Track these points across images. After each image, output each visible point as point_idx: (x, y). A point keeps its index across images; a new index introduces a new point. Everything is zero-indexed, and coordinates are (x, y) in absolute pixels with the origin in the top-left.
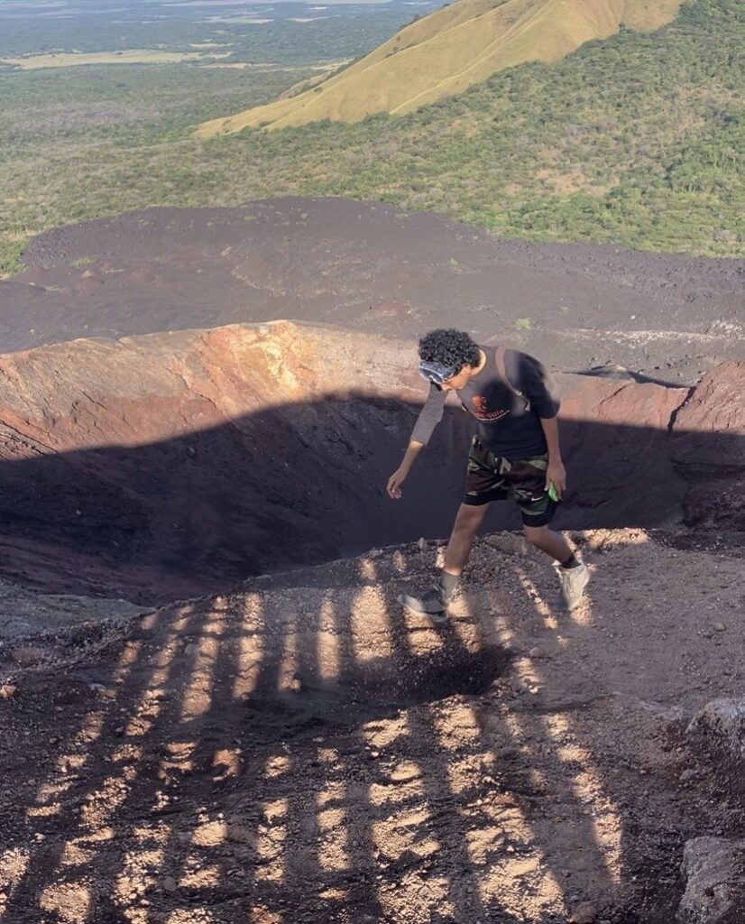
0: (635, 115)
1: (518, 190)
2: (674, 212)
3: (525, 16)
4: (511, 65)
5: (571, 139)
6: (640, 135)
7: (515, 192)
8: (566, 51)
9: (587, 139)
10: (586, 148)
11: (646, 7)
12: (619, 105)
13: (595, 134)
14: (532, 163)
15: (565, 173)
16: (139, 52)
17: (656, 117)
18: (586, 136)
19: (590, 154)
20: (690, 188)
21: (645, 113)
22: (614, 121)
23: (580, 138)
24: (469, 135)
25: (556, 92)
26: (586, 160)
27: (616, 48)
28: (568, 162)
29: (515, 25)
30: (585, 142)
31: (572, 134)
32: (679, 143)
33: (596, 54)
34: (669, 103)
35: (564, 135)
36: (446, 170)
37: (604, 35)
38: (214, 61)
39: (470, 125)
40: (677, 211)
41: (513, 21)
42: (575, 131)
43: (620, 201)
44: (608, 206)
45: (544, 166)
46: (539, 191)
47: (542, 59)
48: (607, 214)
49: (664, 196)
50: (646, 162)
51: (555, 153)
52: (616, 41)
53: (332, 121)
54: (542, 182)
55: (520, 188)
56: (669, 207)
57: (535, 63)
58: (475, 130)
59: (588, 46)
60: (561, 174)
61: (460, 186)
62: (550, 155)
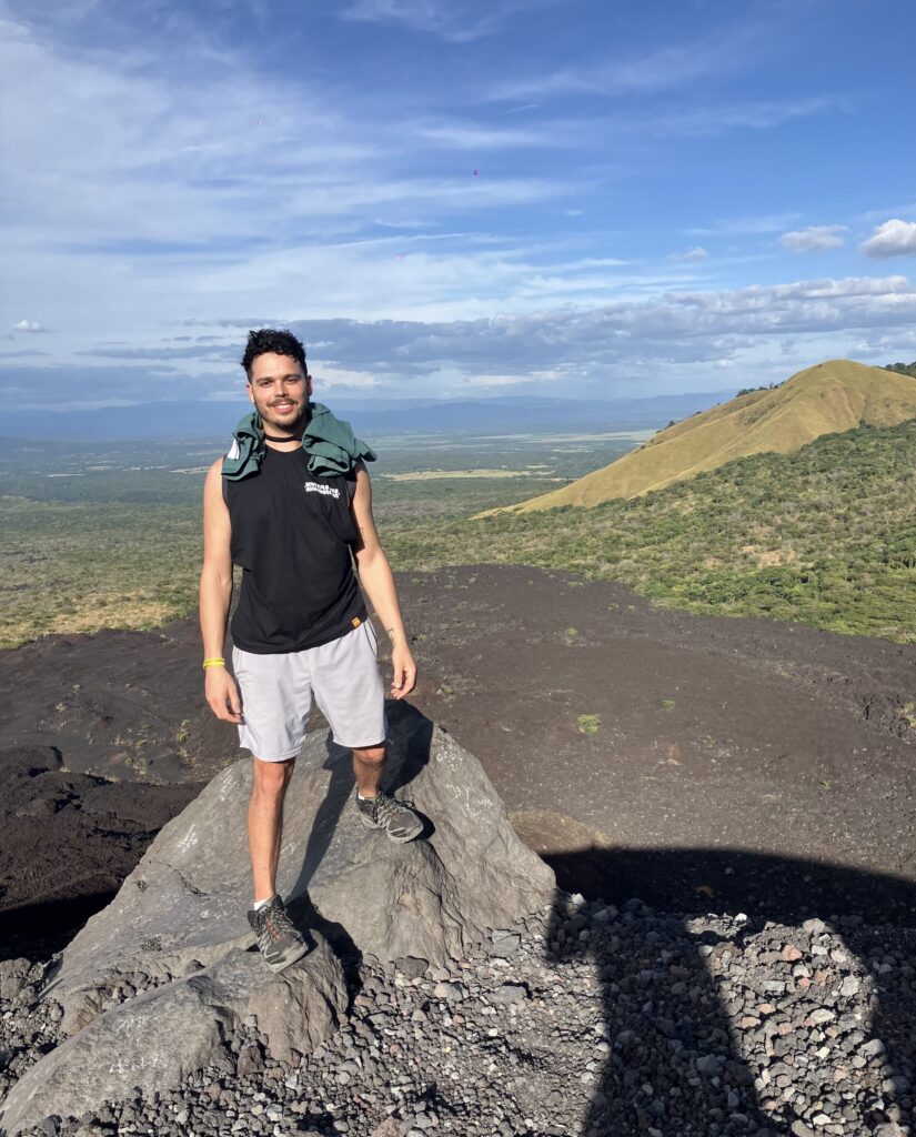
0: (862, 495)
1: (717, 564)
2: (883, 589)
3: (766, 416)
4: (746, 456)
5: (787, 517)
6: (865, 514)
7: (713, 566)
8: (801, 443)
9: (804, 517)
10: (802, 526)
11: (888, 406)
12: (846, 487)
13: (814, 512)
14: (739, 539)
15: (773, 549)
16: (485, 471)
17: (885, 497)
18: (803, 514)
19: (804, 531)
20: (911, 563)
21: (874, 493)
22: (839, 501)
23: (798, 515)
24: (684, 513)
25: (782, 476)
26: (800, 536)
27: (853, 440)
28: (780, 538)
29: (756, 424)
30: (802, 519)
31: (789, 512)
32: (908, 521)
33: (831, 445)
34: (901, 484)
35: (780, 513)
36: (647, 544)
37: (842, 429)
38: (539, 476)
39: (688, 507)
40: (887, 588)
41: (754, 421)
42: (792, 509)
43: (818, 574)
44: (805, 580)
45: (752, 542)
46: (738, 566)
47: (777, 451)
48: (798, 588)
49: (874, 572)
50: (865, 539)
51: (767, 529)
52: (853, 434)
53: (574, 506)
54: (745, 557)
55: (719, 563)
56: (878, 583)
57: (769, 454)
58: (691, 509)
59: (824, 438)
60: (769, 550)
61: (654, 559)
62: (761, 532)
